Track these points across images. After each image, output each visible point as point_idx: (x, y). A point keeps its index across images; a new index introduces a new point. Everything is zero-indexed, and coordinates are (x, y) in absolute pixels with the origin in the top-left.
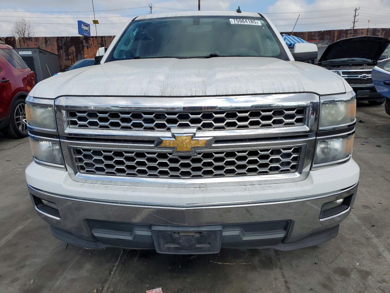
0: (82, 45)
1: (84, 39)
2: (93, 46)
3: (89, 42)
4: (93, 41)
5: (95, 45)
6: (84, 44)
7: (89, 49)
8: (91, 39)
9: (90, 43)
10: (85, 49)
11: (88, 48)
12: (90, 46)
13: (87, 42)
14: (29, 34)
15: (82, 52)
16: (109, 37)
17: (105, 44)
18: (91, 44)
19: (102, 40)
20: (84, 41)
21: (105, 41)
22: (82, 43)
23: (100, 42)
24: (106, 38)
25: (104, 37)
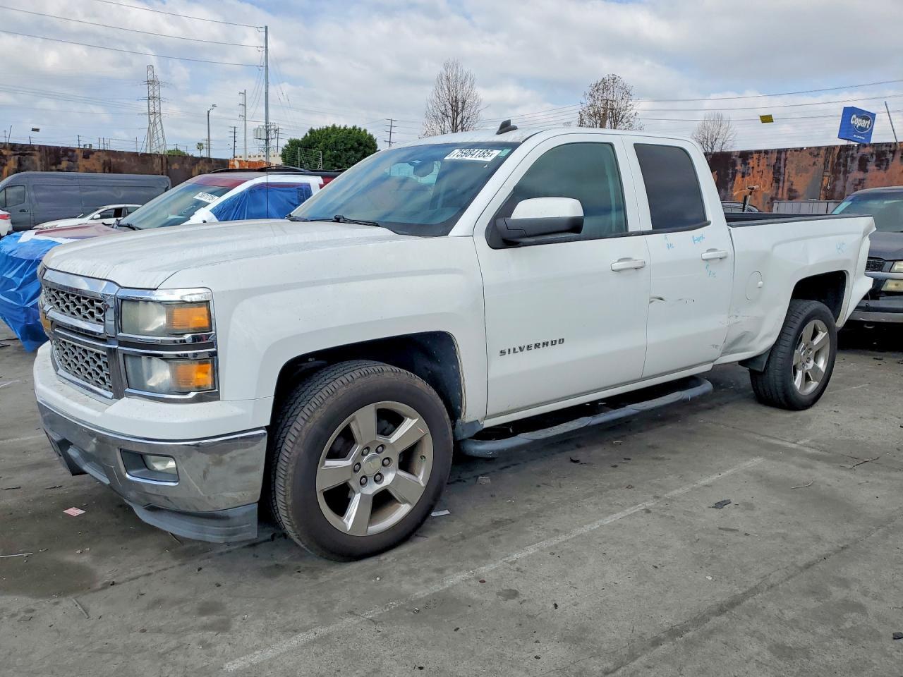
0: (734, 169)
1: (740, 157)
2: (755, 171)
3: (749, 164)
4: (759, 160)
5: (761, 168)
6: (738, 167)
7: (747, 178)
8: (756, 156)
9: (751, 165)
10: (739, 176)
11: (743, 177)
12: (750, 171)
13: (745, 163)
14: (723, 143)
15: (730, 185)
16: (796, 150)
17: (785, 167)
18: (753, 168)
19: (778, 159)
20: (739, 161)
21: (786, 160)
22: (734, 164)
23: (774, 161)
24: (789, 152)
25: (786, 150)
